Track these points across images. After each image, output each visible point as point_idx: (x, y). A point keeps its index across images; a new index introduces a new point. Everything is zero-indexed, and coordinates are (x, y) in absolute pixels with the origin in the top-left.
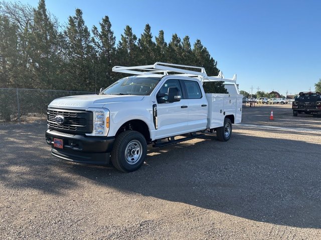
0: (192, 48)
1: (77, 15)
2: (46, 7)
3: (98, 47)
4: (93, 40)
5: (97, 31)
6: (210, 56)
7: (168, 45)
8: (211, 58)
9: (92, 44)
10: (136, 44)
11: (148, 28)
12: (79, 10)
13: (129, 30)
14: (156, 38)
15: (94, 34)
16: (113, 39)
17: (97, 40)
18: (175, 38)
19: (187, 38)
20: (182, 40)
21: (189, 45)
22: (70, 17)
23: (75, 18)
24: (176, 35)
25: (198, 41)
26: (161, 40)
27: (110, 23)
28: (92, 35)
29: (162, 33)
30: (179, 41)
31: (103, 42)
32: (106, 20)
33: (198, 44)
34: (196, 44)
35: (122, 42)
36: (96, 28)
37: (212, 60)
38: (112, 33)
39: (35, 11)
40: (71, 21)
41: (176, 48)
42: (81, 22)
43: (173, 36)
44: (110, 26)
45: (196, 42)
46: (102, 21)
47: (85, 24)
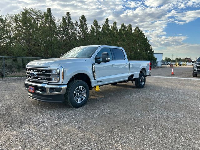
0: (133, 31)
1: (67, 16)
2: (51, 12)
3: (78, 33)
4: (76, 29)
5: (78, 24)
6: (145, 36)
8: (145, 38)
9: (75, 32)
10: (101, 31)
11: (107, 21)
12: (69, 13)
13: (96, 23)
16: (87, 28)
17: (78, 29)
18: (123, 26)
19: (130, 26)
20: (127, 28)
21: (131, 30)
22: (64, 17)
23: (66, 17)
24: (124, 24)
25: (137, 27)
26: (115, 28)
27: (85, 19)
28: (75, 27)
29: (115, 23)
30: (125, 28)
31: (81, 30)
32: (83, 18)
33: (137, 29)
34: (136, 29)
35: (92, 30)
36: (77, 22)
37: (146, 39)
38: (86, 25)
39: (45, 14)
40: (64, 19)
42: (70, 20)
43: (122, 25)
44: (85, 21)
45: (136, 28)
46: (81, 18)
47: (72, 21)
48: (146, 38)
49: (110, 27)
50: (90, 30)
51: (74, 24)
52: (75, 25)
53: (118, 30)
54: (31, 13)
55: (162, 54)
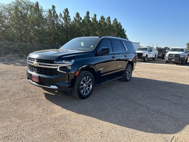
0: (112, 23)
1: (52, 8)
4: (60, 20)
5: (62, 16)
6: (122, 27)
7: (98, 22)
10: (81, 22)
11: (88, 13)
12: (54, 6)
13: (78, 15)
14: (92, 18)
15: (60, 17)
17: (62, 20)
18: (102, 18)
19: (109, 18)
20: (106, 19)
21: (110, 22)
22: (49, 10)
23: (51, 10)
24: (103, 16)
25: (116, 19)
26: (95, 19)
29: (95, 15)
30: (104, 20)
32: (67, 10)
34: (114, 21)
35: (74, 21)
36: (61, 14)
38: (69, 17)
40: (50, 12)
41: (102, 23)
42: (55, 12)
43: (101, 17)
44: (68, 13)
45: (114, 20)
46: (64, 10)
47: (56, 13)
48: (123, 29)
49: (91, 19)
50: (73, 21)
51: (58, 16)
52: (60, 16)
53: (97, 21)
54: (21, 3)
55: (139, 43)
